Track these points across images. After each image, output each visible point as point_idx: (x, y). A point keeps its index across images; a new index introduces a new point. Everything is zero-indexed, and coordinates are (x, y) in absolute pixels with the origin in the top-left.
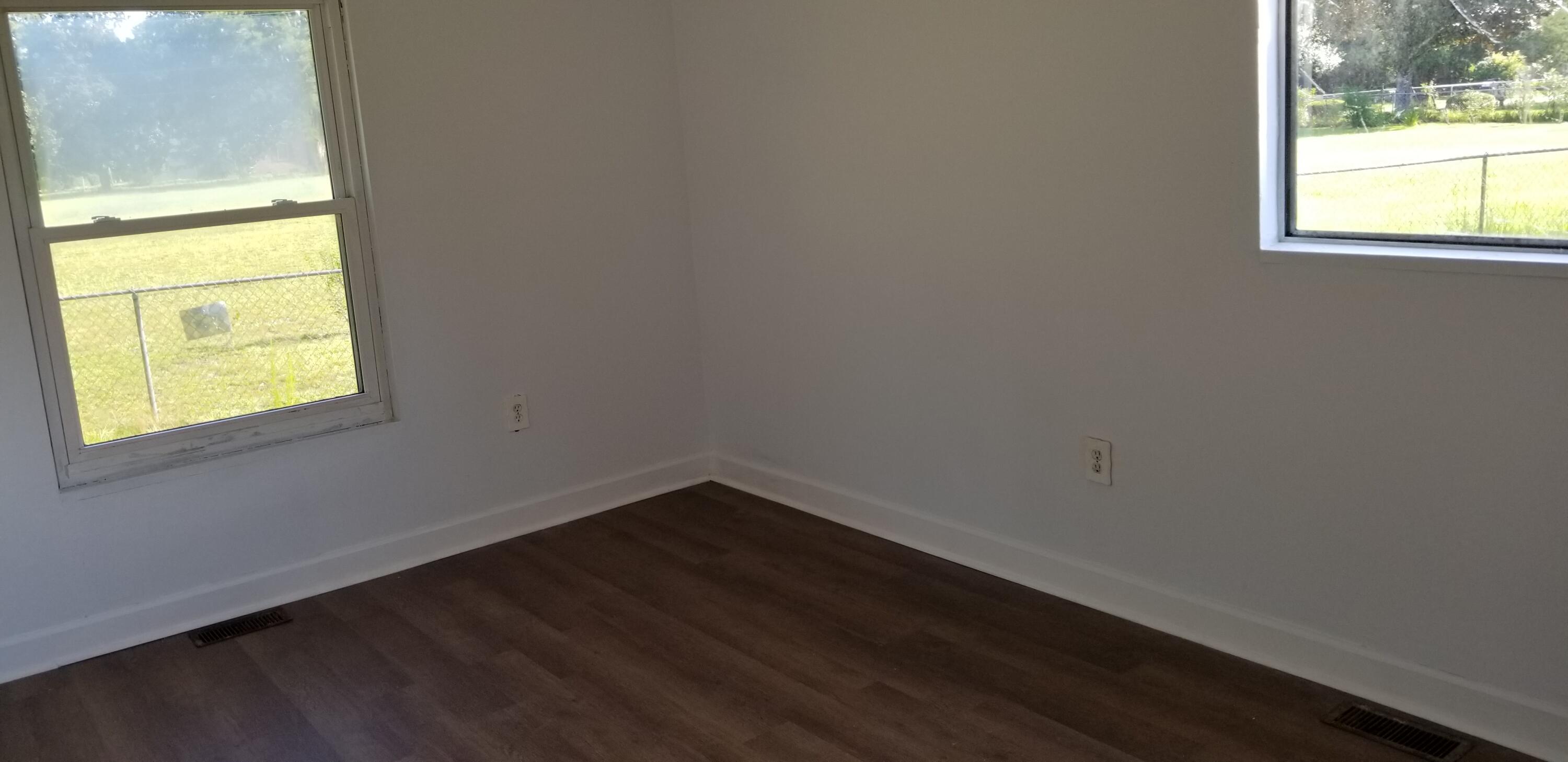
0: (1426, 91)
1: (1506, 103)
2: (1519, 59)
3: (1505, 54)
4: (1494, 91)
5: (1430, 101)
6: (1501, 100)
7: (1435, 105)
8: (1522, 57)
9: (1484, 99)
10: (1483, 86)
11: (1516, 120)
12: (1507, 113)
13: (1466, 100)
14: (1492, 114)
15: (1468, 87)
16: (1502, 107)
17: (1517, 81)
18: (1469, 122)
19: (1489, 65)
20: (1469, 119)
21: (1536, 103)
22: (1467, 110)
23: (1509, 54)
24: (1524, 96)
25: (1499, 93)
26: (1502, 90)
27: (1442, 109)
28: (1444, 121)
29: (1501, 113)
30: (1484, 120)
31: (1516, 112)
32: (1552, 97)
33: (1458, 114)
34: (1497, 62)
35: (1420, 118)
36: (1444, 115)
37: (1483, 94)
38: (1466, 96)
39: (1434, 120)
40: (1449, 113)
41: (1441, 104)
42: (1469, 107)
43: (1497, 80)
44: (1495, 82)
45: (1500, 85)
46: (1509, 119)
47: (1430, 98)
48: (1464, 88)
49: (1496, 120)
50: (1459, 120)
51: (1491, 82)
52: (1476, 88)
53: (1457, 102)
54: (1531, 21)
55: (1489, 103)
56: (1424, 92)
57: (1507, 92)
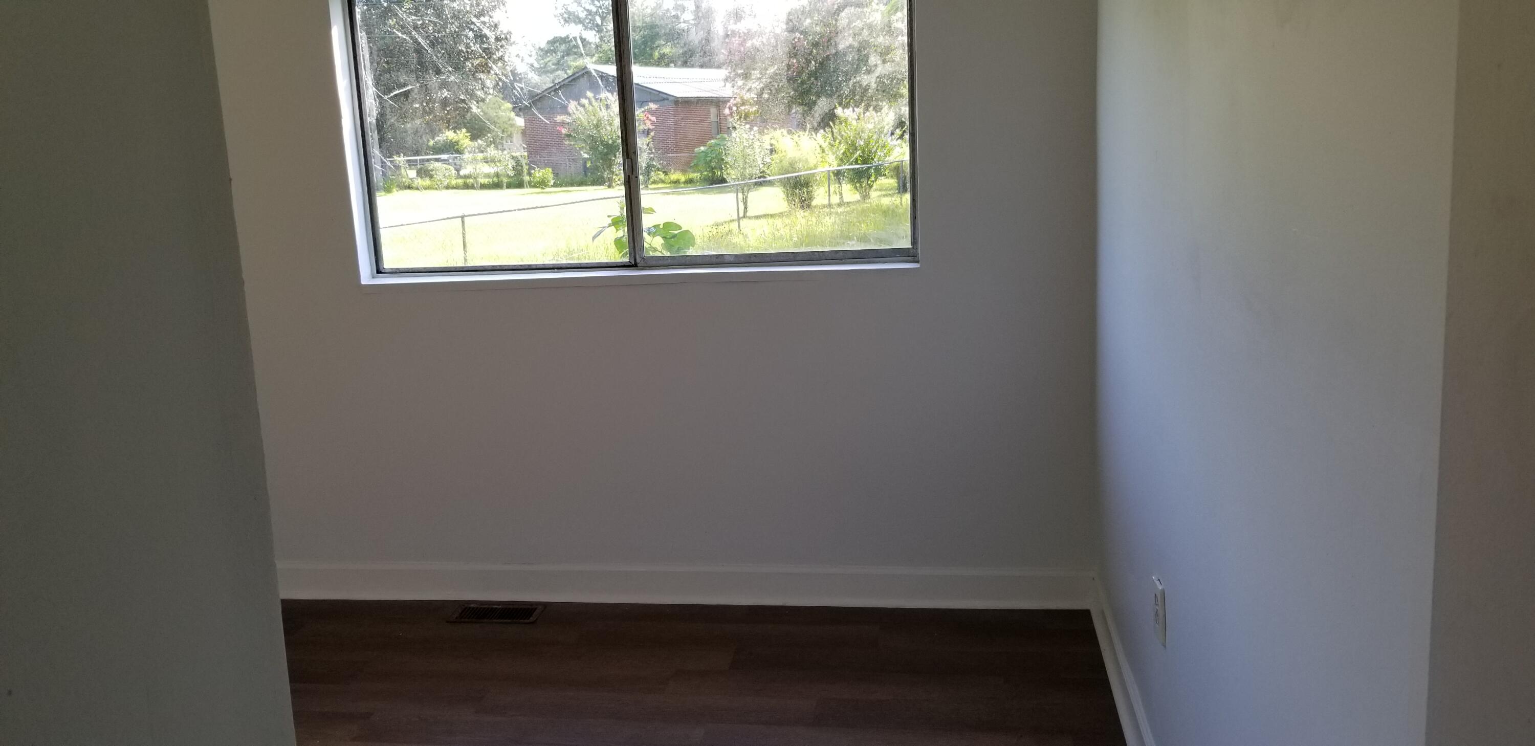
0: (398, 162)
1: (462, 173)
2: (466, 136)
3: (455, 132)
4: (451, 163)
5: (403, 171)
6: (458, 170)
7: (407, 175)
8: (468, 134)
9: (446, 169)
10: (442, 159)
11: (472, 187)
12: (465, 181)
13: (432, 170)
14: (454, 182)
15: (431, 159)
16: (459, 176)
17: (467, 154)
18: (436, 189)
19: (444, 141)
20: (437, 186)
21: (485, 174)
22: (433, 179)
23: (458, 131)
24: (476, 167)
25: (455, 164)
26: (458, 162)
27: (413, 178)
28: (417, 189)
29: (460, 181)
30: (447, 187)
31: (471, 180)
32: (495, 168)
33: (427, 182)
34: (450, 138)
35: (398, 186)
36: (416, 184)
37: (445, 165)
38: (431, 167)
39: (409, 187)
40: (419, 182)
41: (412, 173)
42: (435, 176)
43: (452, 154)
44: (451, 155)
45: (456, 158)
46: (466, 187)
47: (402, 168)
48: (428, 160)
49: (456, 187)
50: (428, 187)
51: (448, 156)
52: (437, 160)
53: (424, 173)
54: (473, 106)
55: (450, 173)
56: (396, 163)
57: (463, 164)
